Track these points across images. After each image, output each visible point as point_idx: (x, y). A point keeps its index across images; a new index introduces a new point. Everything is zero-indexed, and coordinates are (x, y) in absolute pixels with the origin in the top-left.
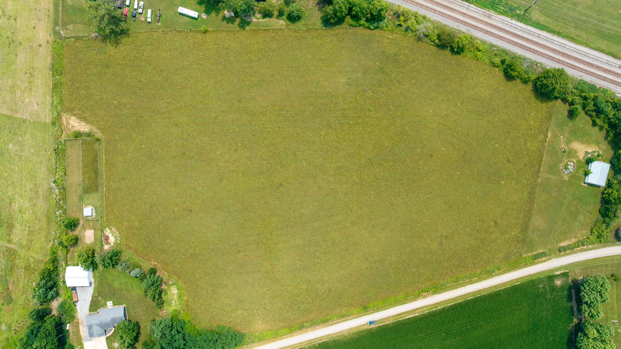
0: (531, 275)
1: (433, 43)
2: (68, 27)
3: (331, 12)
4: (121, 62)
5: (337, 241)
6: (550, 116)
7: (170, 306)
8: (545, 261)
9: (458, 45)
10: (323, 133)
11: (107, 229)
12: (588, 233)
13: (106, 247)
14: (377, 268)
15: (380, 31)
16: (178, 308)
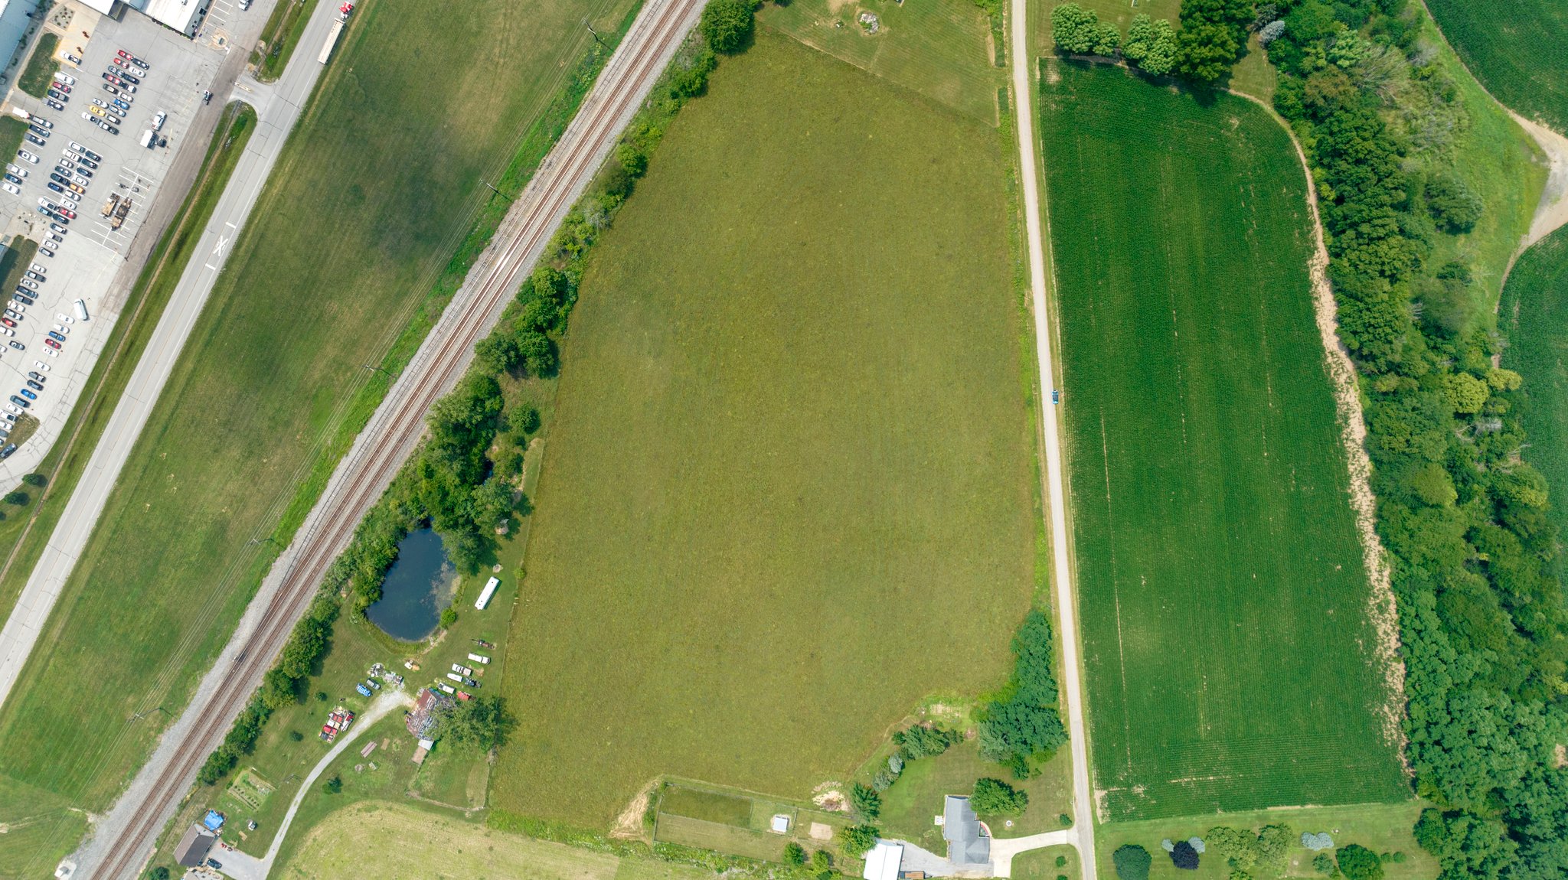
0: (1032, 120)
1: (620, 204)
2: (469, 796)
3: (538, 362)
4: (545, 721)
5: (911, 426)
6: (778, 36)
7: (961, 722)
8: (1014, 93)
9: (634, 166)
10: (729, 413)
11: (814, 799)
12: (983, 14)
13: (844, 807)
14: (969, 370)
15: (583, 285)
16: (968, 708)
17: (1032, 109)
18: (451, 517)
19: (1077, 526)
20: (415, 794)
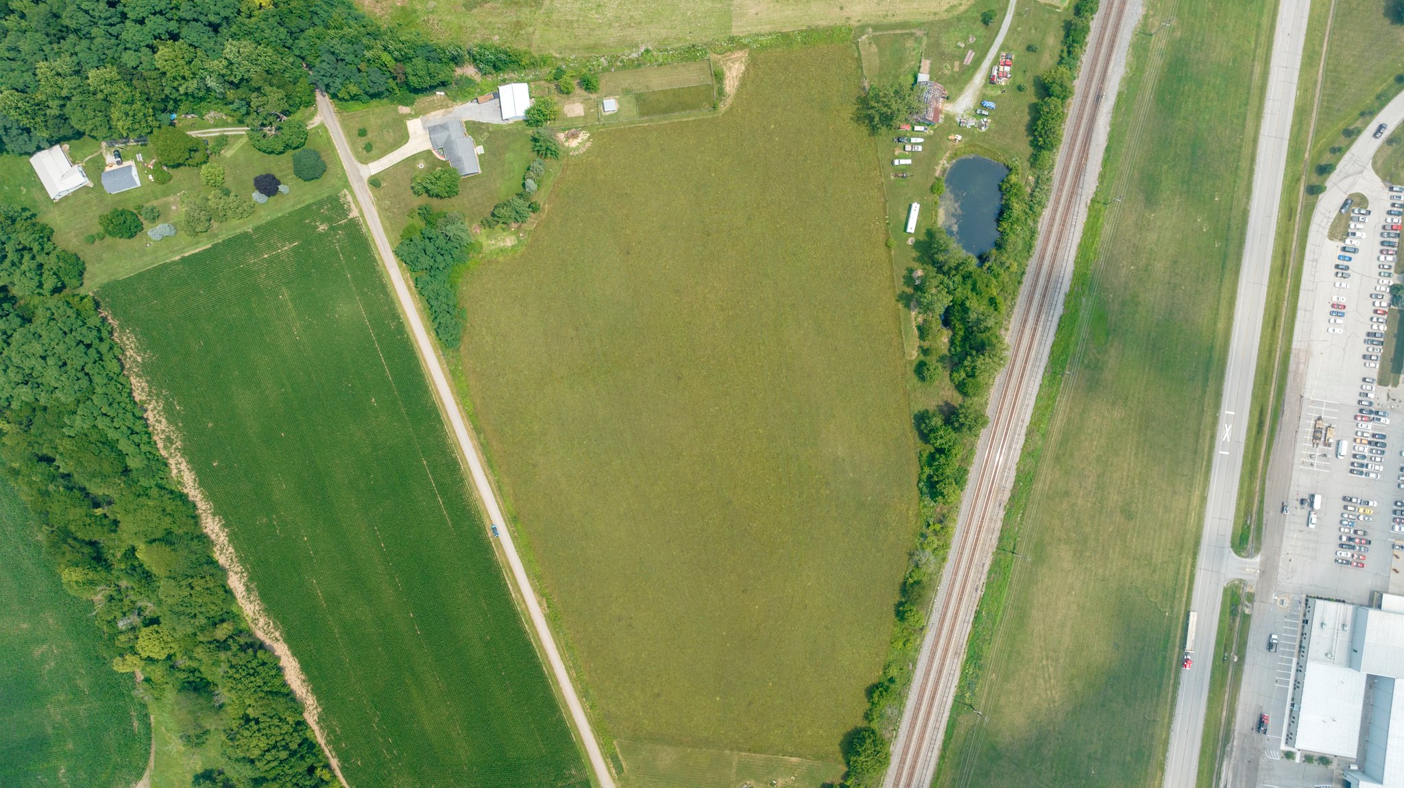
0: (588, 755)
1: (908, 576)
2: (874, 46)
3: (933, 423)
4: (831, 128)
5: (607, 469)
6: (822, 757)
7: (488, 237)
8: (610, 773)
9: (907, 611)
10: (761, 431)
11: (588, 135)
13: (561, 136)
14: (574, 530)
15: (917, 498)
16: (486, 250)
17: (591, 765)
18: (963, 273)
19: (443, 430)
20: (919, 33)
